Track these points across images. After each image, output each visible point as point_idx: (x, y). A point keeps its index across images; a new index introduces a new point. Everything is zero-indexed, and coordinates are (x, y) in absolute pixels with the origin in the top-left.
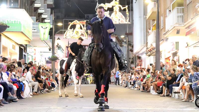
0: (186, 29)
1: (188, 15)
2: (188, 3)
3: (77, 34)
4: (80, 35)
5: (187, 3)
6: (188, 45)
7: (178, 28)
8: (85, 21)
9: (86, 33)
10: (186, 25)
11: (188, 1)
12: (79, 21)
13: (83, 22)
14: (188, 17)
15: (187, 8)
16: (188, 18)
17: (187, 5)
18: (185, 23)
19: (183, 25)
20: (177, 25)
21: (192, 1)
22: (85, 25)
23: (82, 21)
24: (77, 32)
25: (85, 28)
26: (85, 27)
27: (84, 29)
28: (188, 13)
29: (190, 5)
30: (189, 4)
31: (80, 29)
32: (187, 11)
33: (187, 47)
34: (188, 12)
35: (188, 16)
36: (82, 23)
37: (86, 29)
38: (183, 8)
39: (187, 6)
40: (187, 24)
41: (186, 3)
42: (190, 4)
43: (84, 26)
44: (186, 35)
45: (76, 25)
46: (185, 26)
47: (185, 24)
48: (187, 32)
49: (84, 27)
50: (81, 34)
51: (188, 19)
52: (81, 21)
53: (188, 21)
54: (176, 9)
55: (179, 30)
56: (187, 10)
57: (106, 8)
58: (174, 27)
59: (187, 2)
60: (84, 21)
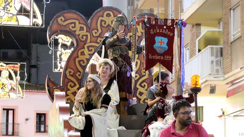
0: (227, 85)
1: (231, 60)
2: (232, 40)
3: (2, 88)
4: (8, 91)
5: (230, 40)
6: (223, 113)
7: (213, 83)
8: (19, 64)
9: (19, 86)
10: (227, 78)
11: (232, 36)
12: (7, 64)
13: (15, 65)
14: (231, 64)
15: (230, 48)
16: (231, 66)
17: (231, 43)
18: (225, 73)
19: (222, 79)
20: (212, 78)
21: (241, 37)
22: (18, 72)
23: (13, 64)
24: (3, 84)
25: (18, 77)
26: (18, 75)
27: (17, 80)
28: (231, 57)
29: (238, 44)
30: (234, 41)
31: (8, 79)
32: (230, 53)
33: (222, 116)
34: (231, 55)
35: (231, 62)
36: (12, 68)
37: (21, 80)
38: (222, 48)
39: (229, 44)
40: (231, 76)
41: (228, 39)
42: (237, 41)
43: (16, 73)
44: (227, 97)
45: (2, 72)
46: (225, 79)
47: (226, 76)
48: (228, 91)
49: (16, 75)
50: (11, 89)
51: (231, 68)
52: (11, 65)
53: (231, 71)
54: (209, 49)
55: (215, 87)
56: (231, 51)
57: (68, 42)
58: (206, 81)
59: (230, 38)
60: (17, 64)
